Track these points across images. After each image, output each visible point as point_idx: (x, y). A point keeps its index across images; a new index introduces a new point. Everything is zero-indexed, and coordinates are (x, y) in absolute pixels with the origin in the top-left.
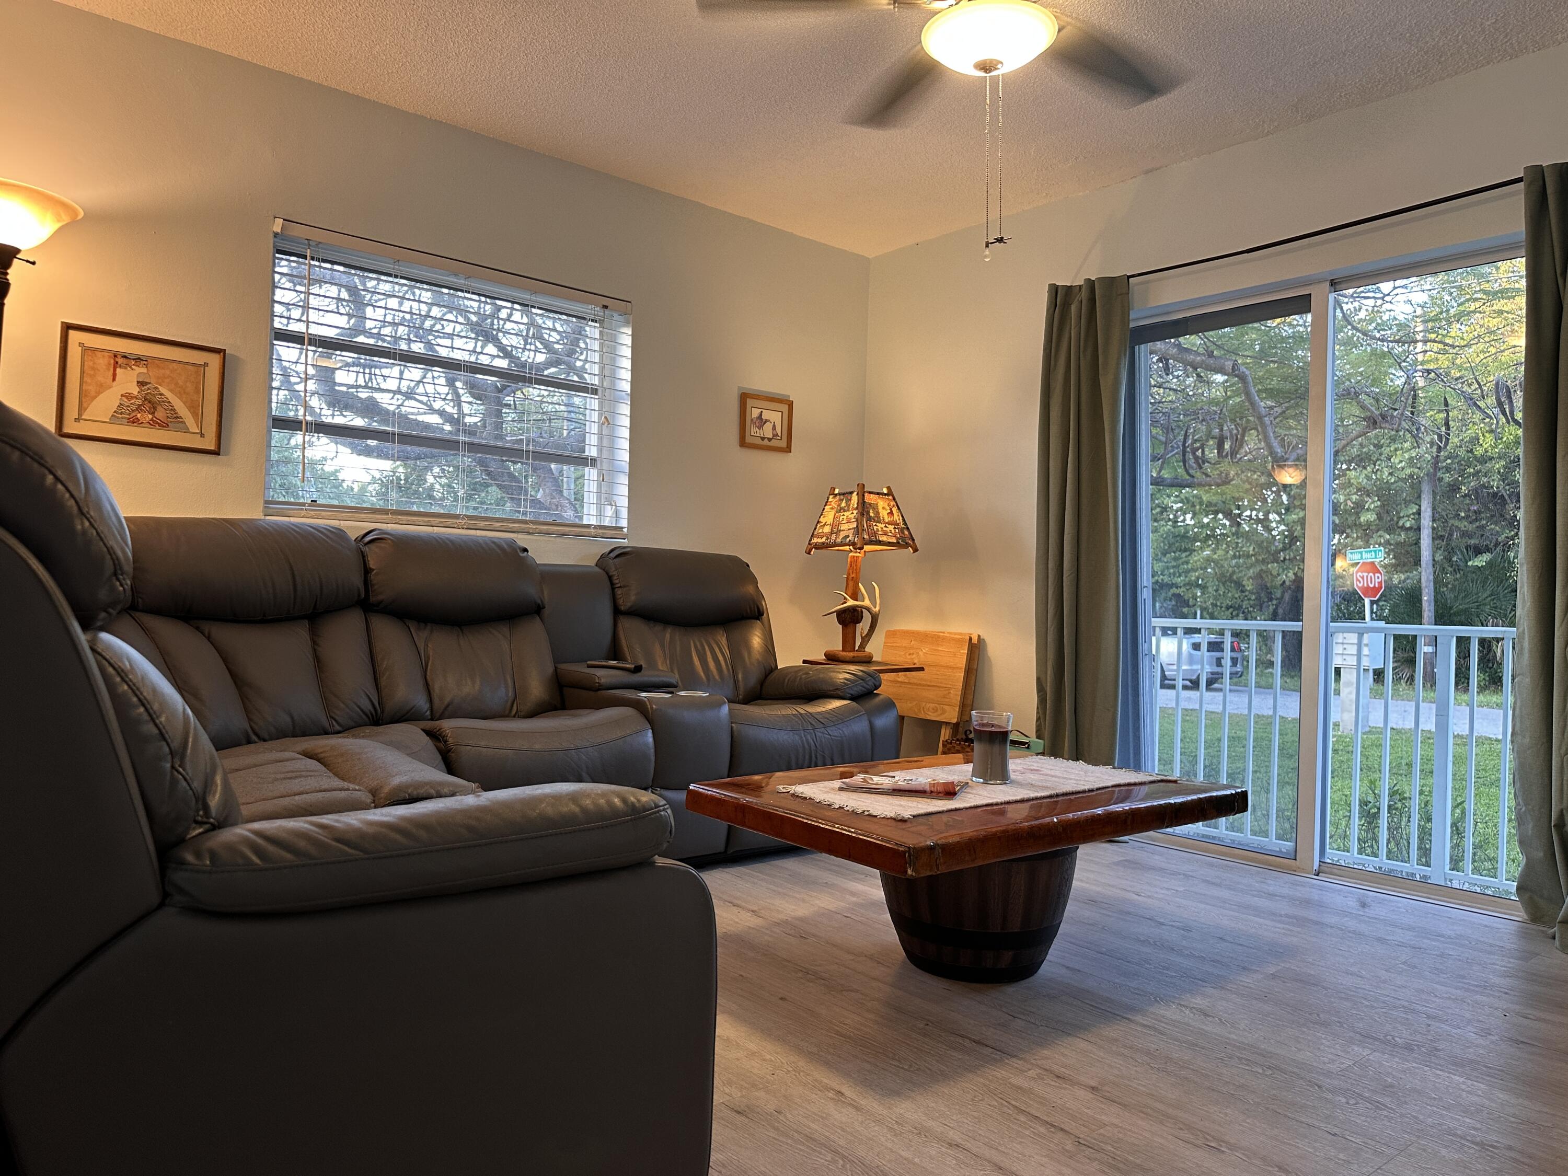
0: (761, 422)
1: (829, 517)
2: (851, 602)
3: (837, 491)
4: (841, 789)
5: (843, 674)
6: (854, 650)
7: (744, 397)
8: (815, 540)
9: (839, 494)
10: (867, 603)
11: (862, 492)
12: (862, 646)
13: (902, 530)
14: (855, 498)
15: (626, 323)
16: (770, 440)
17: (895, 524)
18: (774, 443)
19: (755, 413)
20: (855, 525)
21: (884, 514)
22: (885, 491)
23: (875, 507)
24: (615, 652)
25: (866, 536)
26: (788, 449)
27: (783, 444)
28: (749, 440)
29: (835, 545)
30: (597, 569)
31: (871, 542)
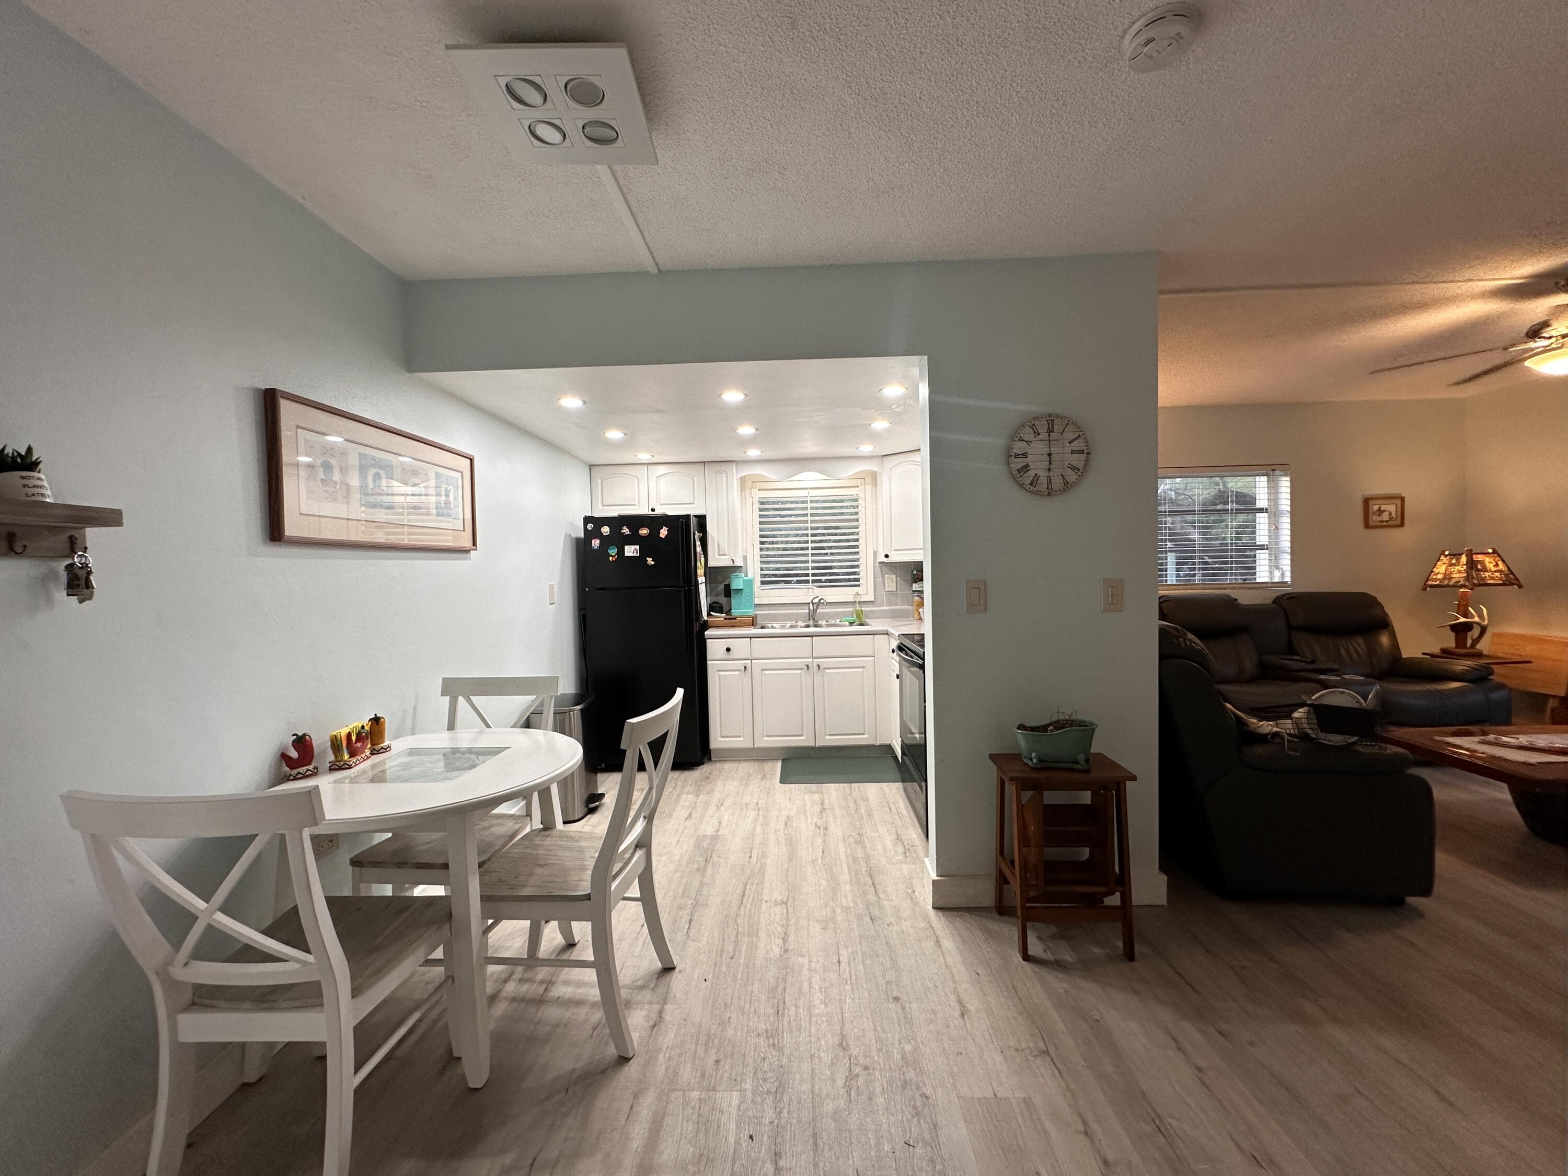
0: (1380, 512)
1: (1441, 569)
2: (1462, 620)
3: (1447, 553)
4: (1479, 742)
5: (1461, 666)
6: (1465, 647)
7: (1367, 501)
8: (1430, 583)
9: (1449, 555)
10: (1476, 619)
11: (1470, 554)
12: (1473, 645)
13: (1507, 575)
14: (1464, 559)
15: (1286, 475)
16: (1387, 521)
17: (1501, 571)
18: (1391, 523)
19: (1376, 508)
20: (1465, 575)
21: (1491, 566)
22: (1490, 551)
23: (1482, 563)
24: (1291, 650)
25: (1475, 582)
26: (1402, 524)
27: (1398, 522)
28: (1371, 523)
29: (1448, 586)
30: (1274, 605)
31: (1480, 585)
